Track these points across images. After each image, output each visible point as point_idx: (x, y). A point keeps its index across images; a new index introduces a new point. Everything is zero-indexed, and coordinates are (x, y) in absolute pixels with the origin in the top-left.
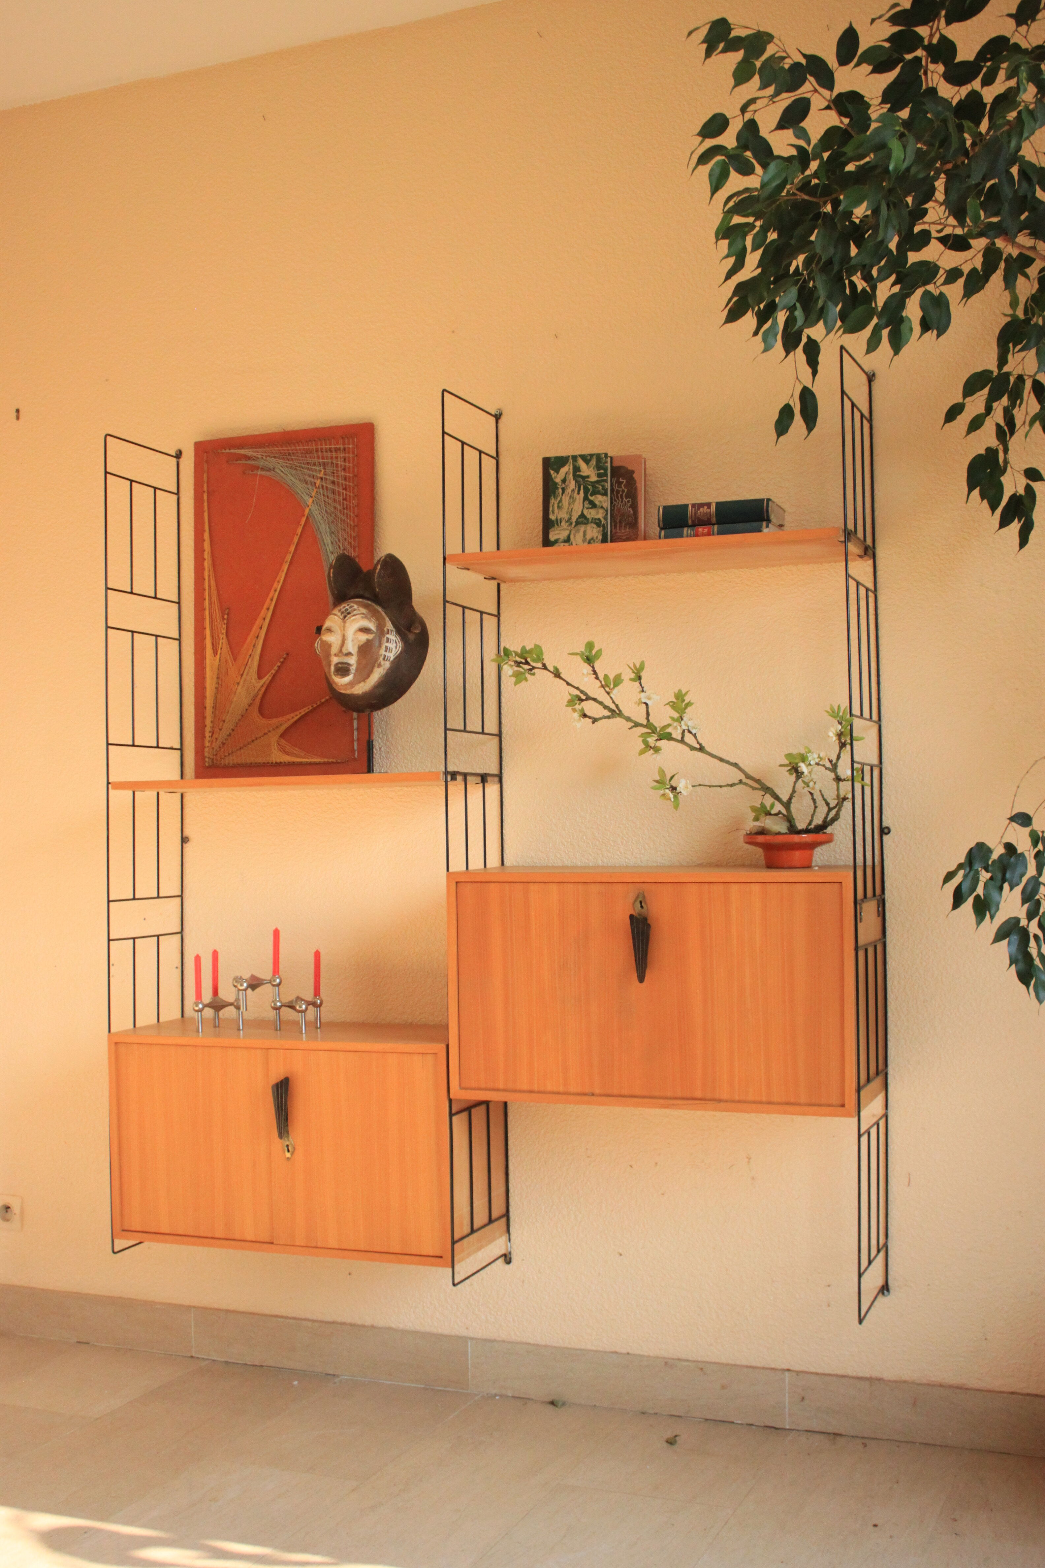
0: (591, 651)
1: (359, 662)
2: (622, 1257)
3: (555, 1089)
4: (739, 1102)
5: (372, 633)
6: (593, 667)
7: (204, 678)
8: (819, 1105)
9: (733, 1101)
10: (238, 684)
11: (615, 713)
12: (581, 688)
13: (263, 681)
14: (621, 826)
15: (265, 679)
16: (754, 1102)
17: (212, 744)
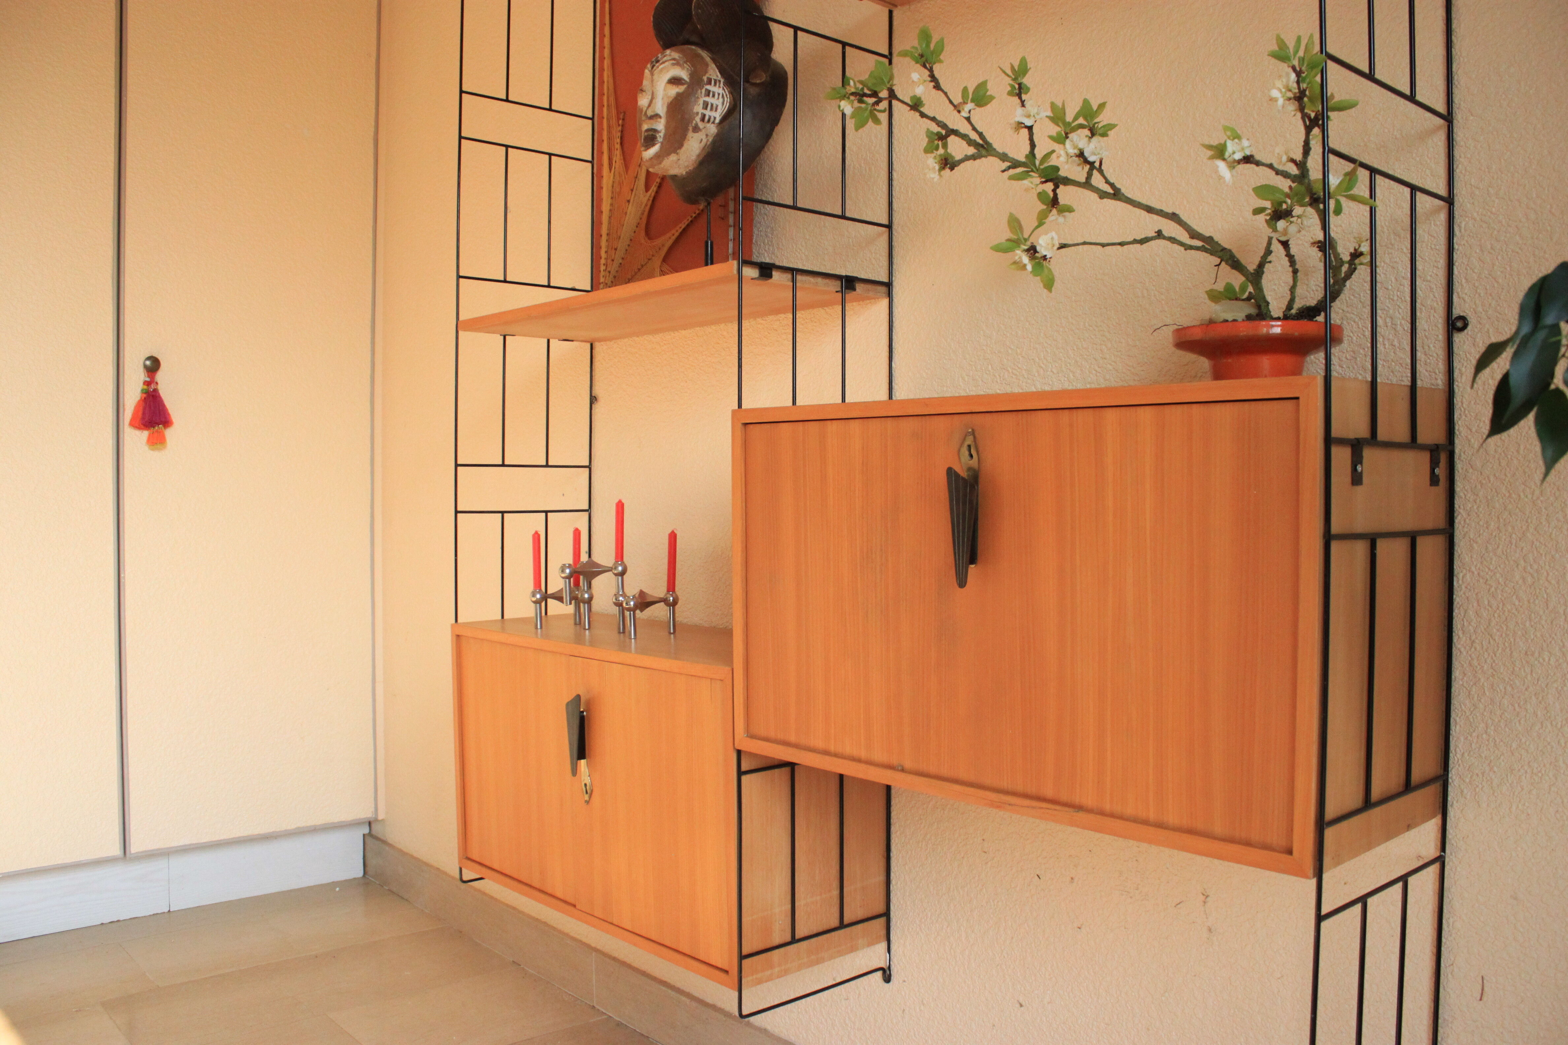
0: (928, 45)
1: (667, 127)
2: (1022, 1009)
3: (855, 753)
4: (1112, 815)
5: (683, 84)
6: (931, 70)
7: (600, 200)
8: (1248, 844)
9: (1102, 813)
10: (629, 201)
11: (983, 148)
12: (938, 118)
13: (649, 193)
14: (1037, 346)
15: (651, 191)
16: (1135, 820)
17: (605, 280)
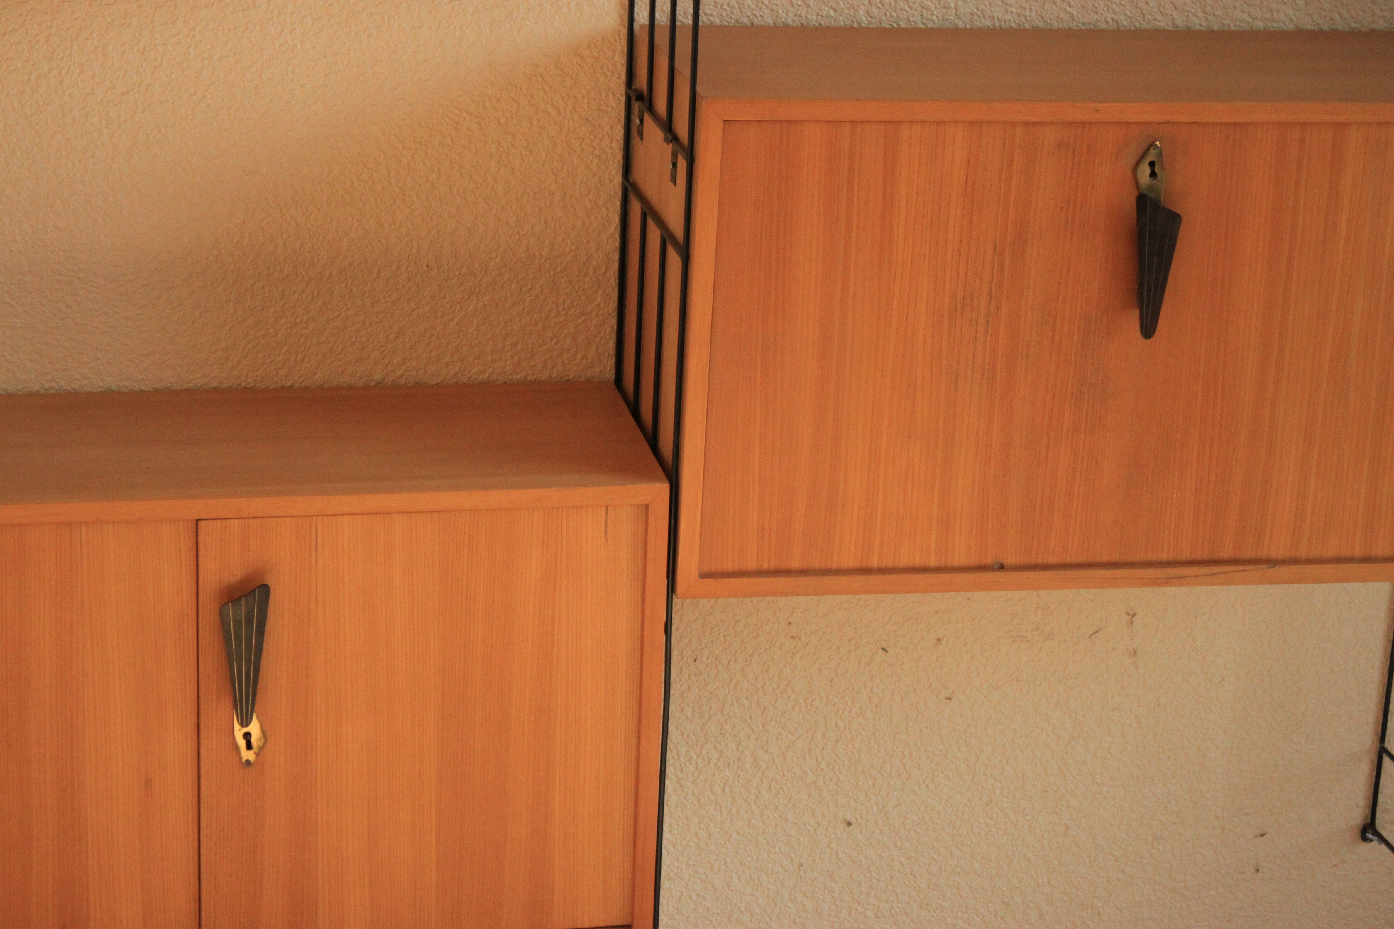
2: (851, 828)
